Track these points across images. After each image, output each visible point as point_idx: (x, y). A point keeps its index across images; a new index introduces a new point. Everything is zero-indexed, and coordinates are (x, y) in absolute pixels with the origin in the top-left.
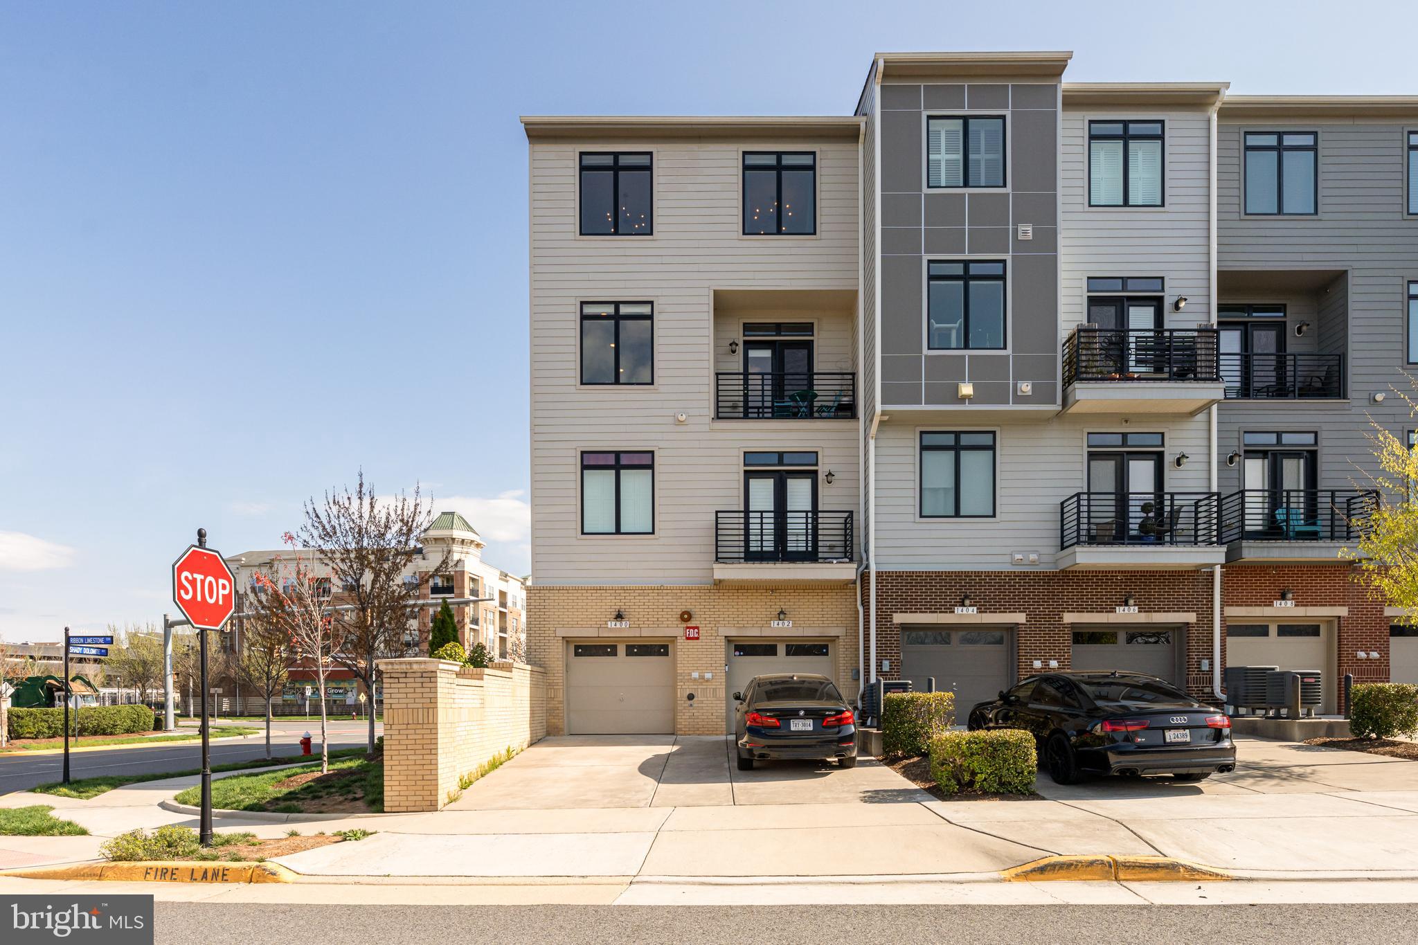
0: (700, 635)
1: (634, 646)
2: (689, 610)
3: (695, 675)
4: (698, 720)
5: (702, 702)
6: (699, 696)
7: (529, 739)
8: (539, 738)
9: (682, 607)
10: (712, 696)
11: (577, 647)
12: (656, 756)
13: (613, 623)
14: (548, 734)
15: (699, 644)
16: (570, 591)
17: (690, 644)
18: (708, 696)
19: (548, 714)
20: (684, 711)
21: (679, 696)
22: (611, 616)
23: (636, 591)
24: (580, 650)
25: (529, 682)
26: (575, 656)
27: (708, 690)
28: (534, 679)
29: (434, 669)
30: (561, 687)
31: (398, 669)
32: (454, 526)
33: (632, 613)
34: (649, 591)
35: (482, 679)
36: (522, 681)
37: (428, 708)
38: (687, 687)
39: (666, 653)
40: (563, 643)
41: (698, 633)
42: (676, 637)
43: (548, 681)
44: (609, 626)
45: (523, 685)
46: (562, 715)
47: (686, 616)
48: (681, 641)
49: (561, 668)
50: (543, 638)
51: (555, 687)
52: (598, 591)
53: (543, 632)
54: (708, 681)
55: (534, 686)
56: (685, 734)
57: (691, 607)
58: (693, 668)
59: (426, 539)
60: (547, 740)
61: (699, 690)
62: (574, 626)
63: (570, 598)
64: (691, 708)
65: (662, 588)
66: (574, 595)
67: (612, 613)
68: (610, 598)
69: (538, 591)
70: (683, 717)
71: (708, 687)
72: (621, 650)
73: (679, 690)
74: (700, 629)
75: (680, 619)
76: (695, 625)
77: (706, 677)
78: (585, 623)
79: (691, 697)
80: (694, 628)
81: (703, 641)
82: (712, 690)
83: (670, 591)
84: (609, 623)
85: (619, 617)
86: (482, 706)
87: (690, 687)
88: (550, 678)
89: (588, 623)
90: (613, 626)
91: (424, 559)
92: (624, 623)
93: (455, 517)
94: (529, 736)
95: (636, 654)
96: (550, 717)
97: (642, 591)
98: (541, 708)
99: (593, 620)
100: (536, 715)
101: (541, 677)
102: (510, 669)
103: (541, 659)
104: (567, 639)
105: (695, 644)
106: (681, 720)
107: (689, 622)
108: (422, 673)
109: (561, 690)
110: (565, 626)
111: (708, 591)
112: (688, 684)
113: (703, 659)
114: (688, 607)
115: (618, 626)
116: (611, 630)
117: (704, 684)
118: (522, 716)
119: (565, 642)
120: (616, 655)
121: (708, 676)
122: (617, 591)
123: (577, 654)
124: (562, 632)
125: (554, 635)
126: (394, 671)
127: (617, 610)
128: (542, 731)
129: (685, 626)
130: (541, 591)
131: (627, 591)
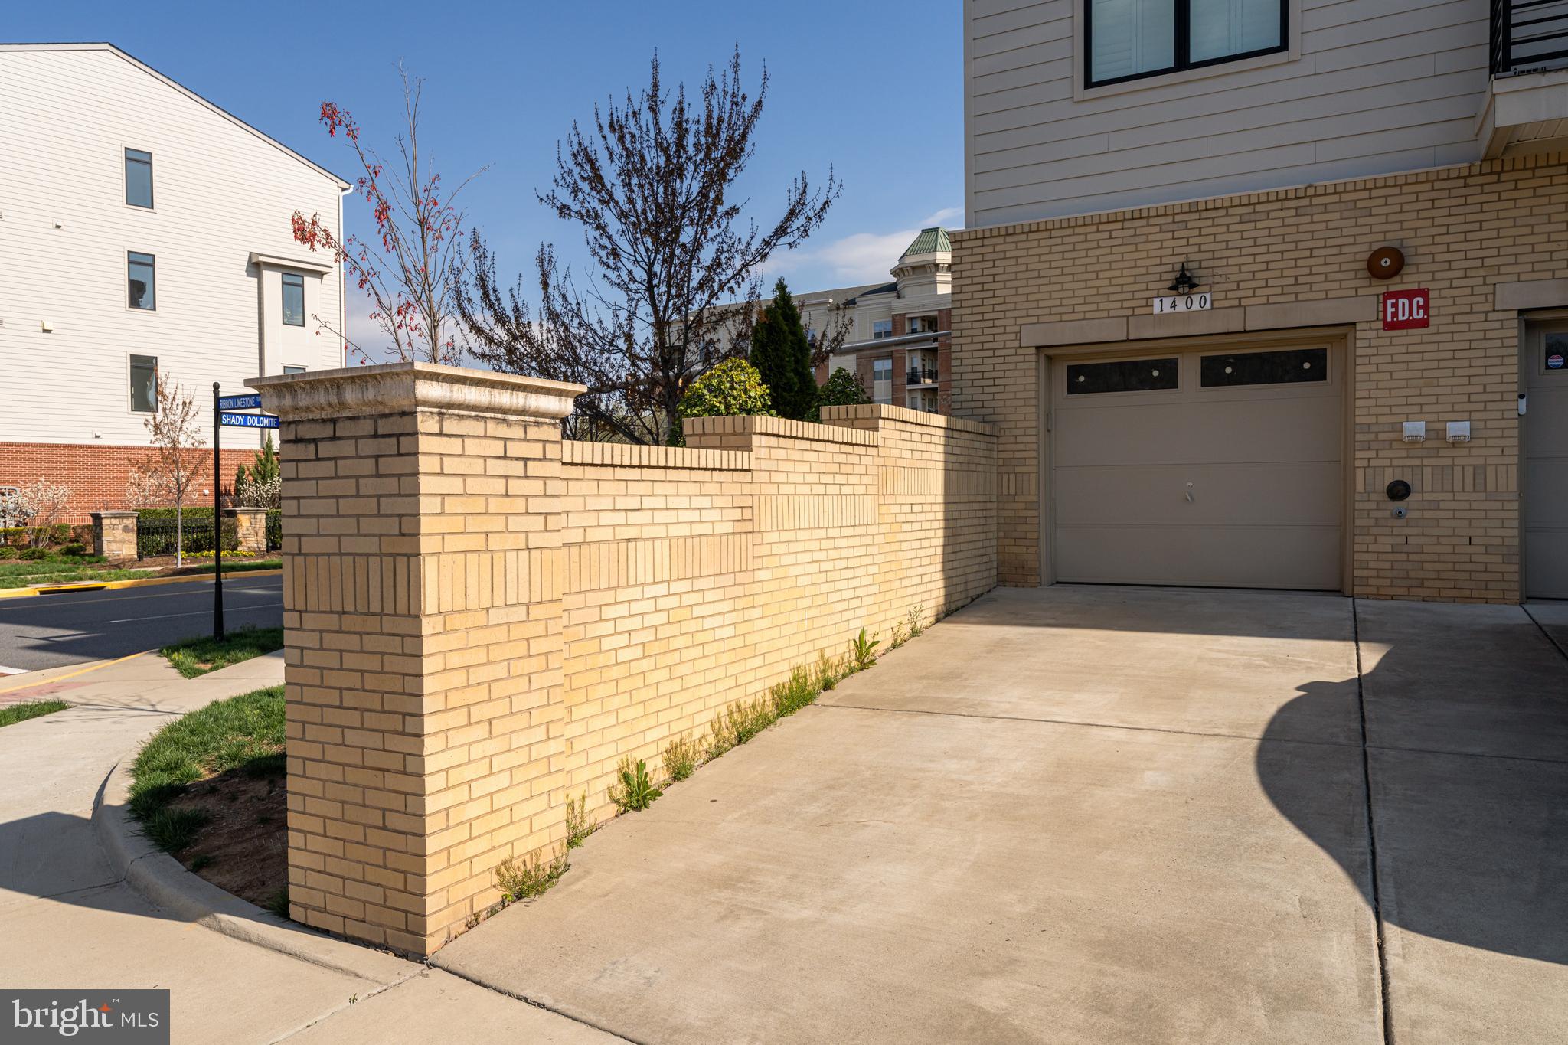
0: (1432, 312)
1: (1224, 361)
2: (1395, 245)
3: (1415, 428)
4: (1424, 557)
5: (1437, 505)
6: (1427, 487)
7: (941, 601)
8: (972, 593)
9: (1371, 238)
10: (1469, 487)
11: (1073, 372)
12: (1313, 690)
13: (1167, 302)
14: (1002, 581)
15: (1425, 339)
16: (1054, 233)
17: (1395, 341)
18: (1458, 487)
19: (1002, 534)
20: (1375, 531)
21: (1360, 488)
22: (1159, 285)
23: (1231, 211)
24: (1082, 379)
25: (941, 457)
26: (1070, 392)
27: (1458, 471)
28: (957, 451)
29: (405, 404)
30: (1034, 469)
31: (308, 409)
32: (938, 247)
33: (1220, 271)
34: (1269, 207)
35: (748, 448)
36: (917, 455)
37: (395, 555)
38: (1387, 462)
39: (1319, 373)
40: (1037, 362)
41: (1426, 308)
42: (1354, 324)
43: (1002, 455)
44: (1156, 310)
45: (920, 464)
46: (1035, 535)
47: (1386, 262)
48: (1369, 340)
49: (1034, 424)
50: (990, 353)
51: (1018, 469)
52: (1127, 224)
53: (991, 338)
54: (1456, 443)
55: (957, 469)
56: (1378, 597)
57: (1401, 235)
58: (1406, 409)
59: (901, 269)
60: (993, 600)
61: (1427, 471)
62: (1065, 317)
63: (1054, 249)
64: (1402, 522)
65: (1311, 191)
66: (1066, 240)
67: (1165, 277)
68: (1159, 237)
69: (979, 243)
70: (1372, 548)
71: (1457, 461)
72: (1189, 371)
73: (1360, 473)
74: (1432, 294)
75: (1367, 274)
76: (1415, 287)
77: (1450, 434)
78: (1094, 307)
79: (1399, 491)
80: (1410, 295)
81: (1442, 329)
82: (1469, 471)
83: (1336, 198)
84: (1157, 302)
85: (1184, 282)
86: (748, 527)
87: (1395, 463)
88: (1008, 447)
89: (1101, 307)
90: (1167, 309)
91: (899, 297)
92: (1196, 298)
93: (940, 233)
94: (942, 592)
95: (1230, 381)
96: (1007, 541)
97: (1250, 209)
98: (982, 521)
99: (1112, 297)
100: (961, 539)
101: (984, 446)
102: (870, 424)
103: (986, 404)
104: (1051, 352)
105: (1417, 339)
106: (1366, 556)
107: (1397, 279)
108: (376, 418)
109: (1033, 476)
110: (1042, 319)
111: (1461, 182)
112: (1390, 454)
113: (1442, 382)
114: (1392, 238)
115: (1181, 307)
116: (1162, 318)
117: (1442, 452)
118: (916, 544)
119: (1043, 359)
120: (1175, 386)
121: (1458, 429)
122: (1178, 218)
123: (1073, 388)
124: (1034, 336)
125: (1016, 344)
126: (304, 416)
127: (1178, 267)
128: (986, 574)
129: (1383, 290)
130: (986, 242)
131: (1205, 215)
